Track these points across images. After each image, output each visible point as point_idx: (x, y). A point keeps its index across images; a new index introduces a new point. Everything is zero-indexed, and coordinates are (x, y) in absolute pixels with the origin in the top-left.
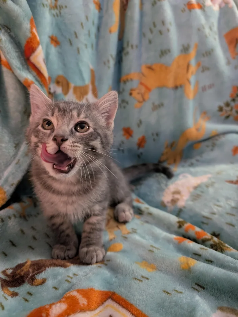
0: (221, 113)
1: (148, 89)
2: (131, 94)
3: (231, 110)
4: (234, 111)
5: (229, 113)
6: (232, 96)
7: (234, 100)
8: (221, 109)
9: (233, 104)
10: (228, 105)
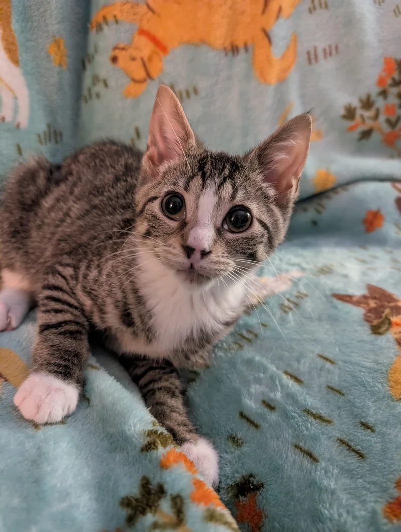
0: (349, 123)
1: (160, 46)
2: (114, 59)
3: (376, 117)
4: (382, 118)
5: (370, 123)
6: (381, 81)
7: (384, 93)
8: (350, 113)
9: (380, 103)
10: (368, 104)
